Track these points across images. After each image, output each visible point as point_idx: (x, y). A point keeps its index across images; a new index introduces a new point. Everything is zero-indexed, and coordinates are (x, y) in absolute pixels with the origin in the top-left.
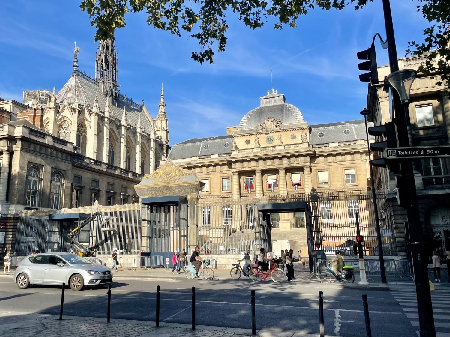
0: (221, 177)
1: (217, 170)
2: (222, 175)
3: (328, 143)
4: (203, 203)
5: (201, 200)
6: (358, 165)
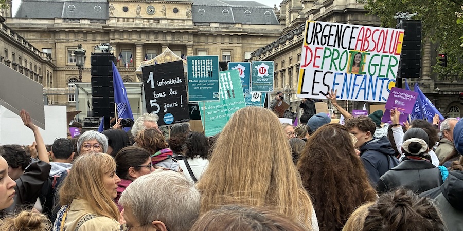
0: (93, 47)
1: (88, 39)
2: (93, 45)
3: (209, 23)
4: (69, 76)
5: (67, 73)
6: (234, 48)
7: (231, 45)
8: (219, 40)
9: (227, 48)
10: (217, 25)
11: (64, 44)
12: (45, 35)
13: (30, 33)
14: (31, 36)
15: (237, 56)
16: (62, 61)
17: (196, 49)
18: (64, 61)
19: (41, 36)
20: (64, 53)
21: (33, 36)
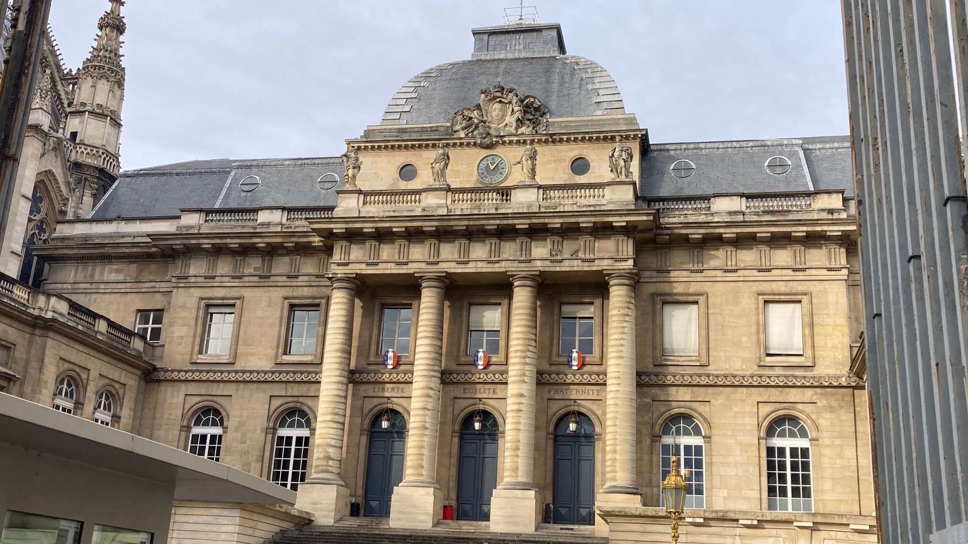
0: (286, 298)
1: (273, 272)
2: (289, 292)
3: (706, 198)
4: (197, 399)
5: (192, 388)
6: (814, 287)
7: (799, 275)
8: (747, 257)
9: (781, 287)
10: (737, 204)
11: (198, 293)
12: (153, 267)
13: (111, 263)
14: (110, 272)
15: (831, 321)
16: (181, 349)
17: (654, 295)
18: (189, 349)
19: (140, 272)
20: (193, 322)
21: (117, 271)
